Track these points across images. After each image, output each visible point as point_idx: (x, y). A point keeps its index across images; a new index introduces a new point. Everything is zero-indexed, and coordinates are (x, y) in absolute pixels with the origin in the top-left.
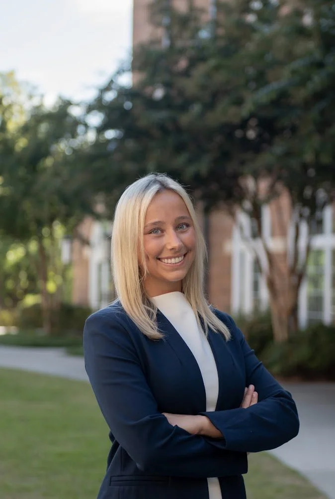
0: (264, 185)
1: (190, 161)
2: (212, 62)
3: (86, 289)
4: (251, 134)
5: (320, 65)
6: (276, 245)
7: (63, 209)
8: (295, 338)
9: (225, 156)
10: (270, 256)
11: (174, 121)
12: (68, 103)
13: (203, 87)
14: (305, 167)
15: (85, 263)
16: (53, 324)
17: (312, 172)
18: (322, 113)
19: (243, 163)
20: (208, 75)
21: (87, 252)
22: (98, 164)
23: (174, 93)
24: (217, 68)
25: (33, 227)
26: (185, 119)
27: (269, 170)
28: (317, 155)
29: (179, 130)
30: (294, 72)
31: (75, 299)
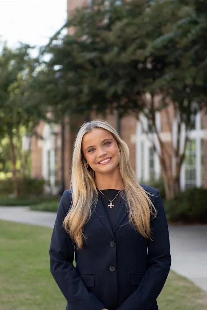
0: (158, 99)
1: (110, 85)
2: (125, 21)
3: (40, 168)
4: (149, 66)
5: (195, 23)
6: (166, 137)
7: (25, 116)
8: (178, 197)
9: (133, 81)
10: (162, 144)
11: (100, 59)
12: (28, 47)
13: (119, 37)
14: (185, 87)
15: (40, 151)
16: (19, 191)
17: (188, 90)
18: (196, 53)
19: (145, 85)
20: (122, 30)
21: (40, 143)
22: (50, 87)
23: (98, 40)
24: (128, 25)
25: (5, 128)
26: (107, 57)
27: (161, 90)
28: (194, 79)
29: (103, 64)
30: (179, 27)
31: (33, 174)
